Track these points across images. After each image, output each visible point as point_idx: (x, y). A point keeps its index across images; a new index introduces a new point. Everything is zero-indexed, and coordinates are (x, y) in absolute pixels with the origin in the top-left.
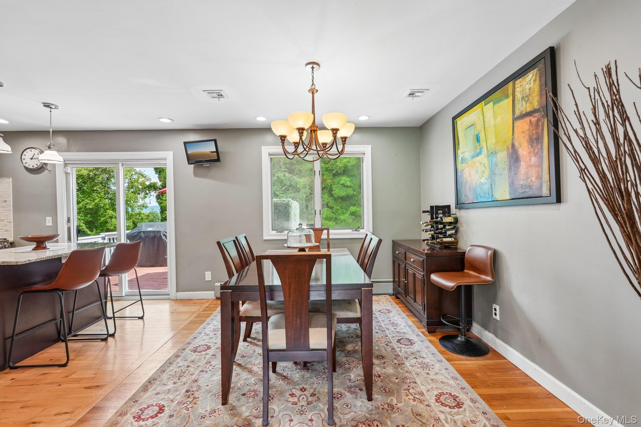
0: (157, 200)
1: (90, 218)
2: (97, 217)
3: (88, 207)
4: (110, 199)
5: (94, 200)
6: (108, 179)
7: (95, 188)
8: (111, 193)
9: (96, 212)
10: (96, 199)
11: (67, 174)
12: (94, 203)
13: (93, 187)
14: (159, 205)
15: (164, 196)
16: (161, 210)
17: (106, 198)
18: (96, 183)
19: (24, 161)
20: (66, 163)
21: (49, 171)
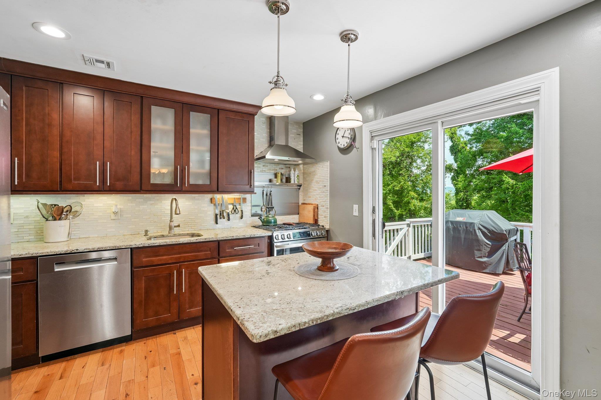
0: (452, 181)
1: (397, 198)
2: (402, 197)
3: (395, 189)
4: (412, 181)
5: (400, 182)
6: (411, 163)
7: (401, 172)
8: (413, 176)
9: (402, 193)
10: (401, 182)
11: (373, 149)
12: (400, 185)
13: (399, 171)
14: (454, 187)
15: (460, 177)
16: (456, 192)
17: (409, 181)
18: (401, 167)
19: (337, 141)
20: (372, 135)
21: (357, 148)
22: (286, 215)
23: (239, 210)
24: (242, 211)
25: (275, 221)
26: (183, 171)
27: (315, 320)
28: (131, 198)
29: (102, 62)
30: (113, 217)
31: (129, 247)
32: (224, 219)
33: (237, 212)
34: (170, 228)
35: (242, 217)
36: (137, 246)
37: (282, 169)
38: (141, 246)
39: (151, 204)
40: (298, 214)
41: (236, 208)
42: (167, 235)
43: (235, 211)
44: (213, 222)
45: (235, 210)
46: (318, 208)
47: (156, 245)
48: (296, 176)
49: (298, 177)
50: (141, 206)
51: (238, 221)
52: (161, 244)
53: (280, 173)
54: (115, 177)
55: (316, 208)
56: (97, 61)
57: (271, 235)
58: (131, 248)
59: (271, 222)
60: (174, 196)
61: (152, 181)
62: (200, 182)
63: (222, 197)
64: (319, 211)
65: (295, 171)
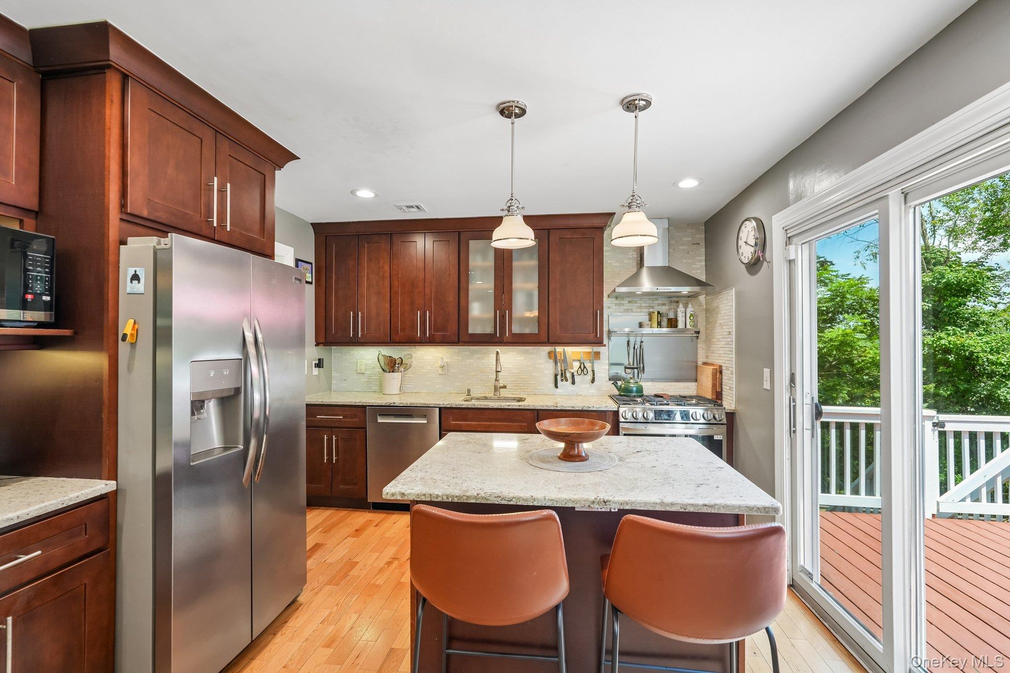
11: (791, 264)
19: (740, 251)
20: (789, 235)
21: (768, 262)
22: (672, 382)
23: (590, 370)
24: (593, 371)
25: (640, 390)
26: (503, 317)
27: (451, 497)
28: (457, 350)
29: (412, 207)
30: (440, 370)
31: (437, 406)
32: (567, 381)
33: (585, 373)
34: (496, 389)
35: (593, 381)
36: (445, 406)
37: (664, 304)
38: (449, 406)
39: (478, 358)
40: (696, 381)
41: (585, 367)
42: (491, 397)
43: (582, 371)
44: (553, 385)
45: (583, 369)
46: (721, 372)
47: (463, 406)
48: (688, 315)
49: (692, 318)
50: (467, 361)
51: (587, 386)
52: (469, 407)
53: (656, 312)
54: (436, 327)
55: (719, 372)
56: (408, 207)
57: (617, 410)
58: (440, 409)
59: (631, 391)
60: (498, 349)
61: (471, 331)
62: (527, 331)
63: (564, 350)
64: (724, 377)
65: (686, 307)
